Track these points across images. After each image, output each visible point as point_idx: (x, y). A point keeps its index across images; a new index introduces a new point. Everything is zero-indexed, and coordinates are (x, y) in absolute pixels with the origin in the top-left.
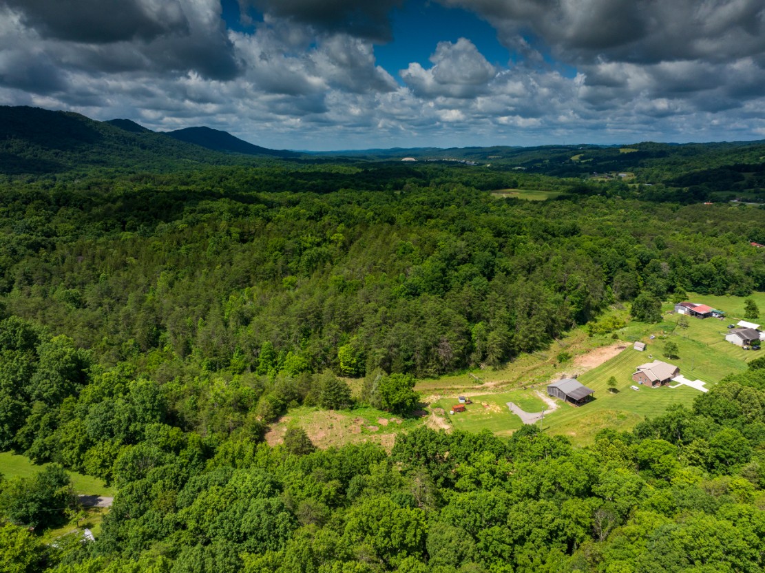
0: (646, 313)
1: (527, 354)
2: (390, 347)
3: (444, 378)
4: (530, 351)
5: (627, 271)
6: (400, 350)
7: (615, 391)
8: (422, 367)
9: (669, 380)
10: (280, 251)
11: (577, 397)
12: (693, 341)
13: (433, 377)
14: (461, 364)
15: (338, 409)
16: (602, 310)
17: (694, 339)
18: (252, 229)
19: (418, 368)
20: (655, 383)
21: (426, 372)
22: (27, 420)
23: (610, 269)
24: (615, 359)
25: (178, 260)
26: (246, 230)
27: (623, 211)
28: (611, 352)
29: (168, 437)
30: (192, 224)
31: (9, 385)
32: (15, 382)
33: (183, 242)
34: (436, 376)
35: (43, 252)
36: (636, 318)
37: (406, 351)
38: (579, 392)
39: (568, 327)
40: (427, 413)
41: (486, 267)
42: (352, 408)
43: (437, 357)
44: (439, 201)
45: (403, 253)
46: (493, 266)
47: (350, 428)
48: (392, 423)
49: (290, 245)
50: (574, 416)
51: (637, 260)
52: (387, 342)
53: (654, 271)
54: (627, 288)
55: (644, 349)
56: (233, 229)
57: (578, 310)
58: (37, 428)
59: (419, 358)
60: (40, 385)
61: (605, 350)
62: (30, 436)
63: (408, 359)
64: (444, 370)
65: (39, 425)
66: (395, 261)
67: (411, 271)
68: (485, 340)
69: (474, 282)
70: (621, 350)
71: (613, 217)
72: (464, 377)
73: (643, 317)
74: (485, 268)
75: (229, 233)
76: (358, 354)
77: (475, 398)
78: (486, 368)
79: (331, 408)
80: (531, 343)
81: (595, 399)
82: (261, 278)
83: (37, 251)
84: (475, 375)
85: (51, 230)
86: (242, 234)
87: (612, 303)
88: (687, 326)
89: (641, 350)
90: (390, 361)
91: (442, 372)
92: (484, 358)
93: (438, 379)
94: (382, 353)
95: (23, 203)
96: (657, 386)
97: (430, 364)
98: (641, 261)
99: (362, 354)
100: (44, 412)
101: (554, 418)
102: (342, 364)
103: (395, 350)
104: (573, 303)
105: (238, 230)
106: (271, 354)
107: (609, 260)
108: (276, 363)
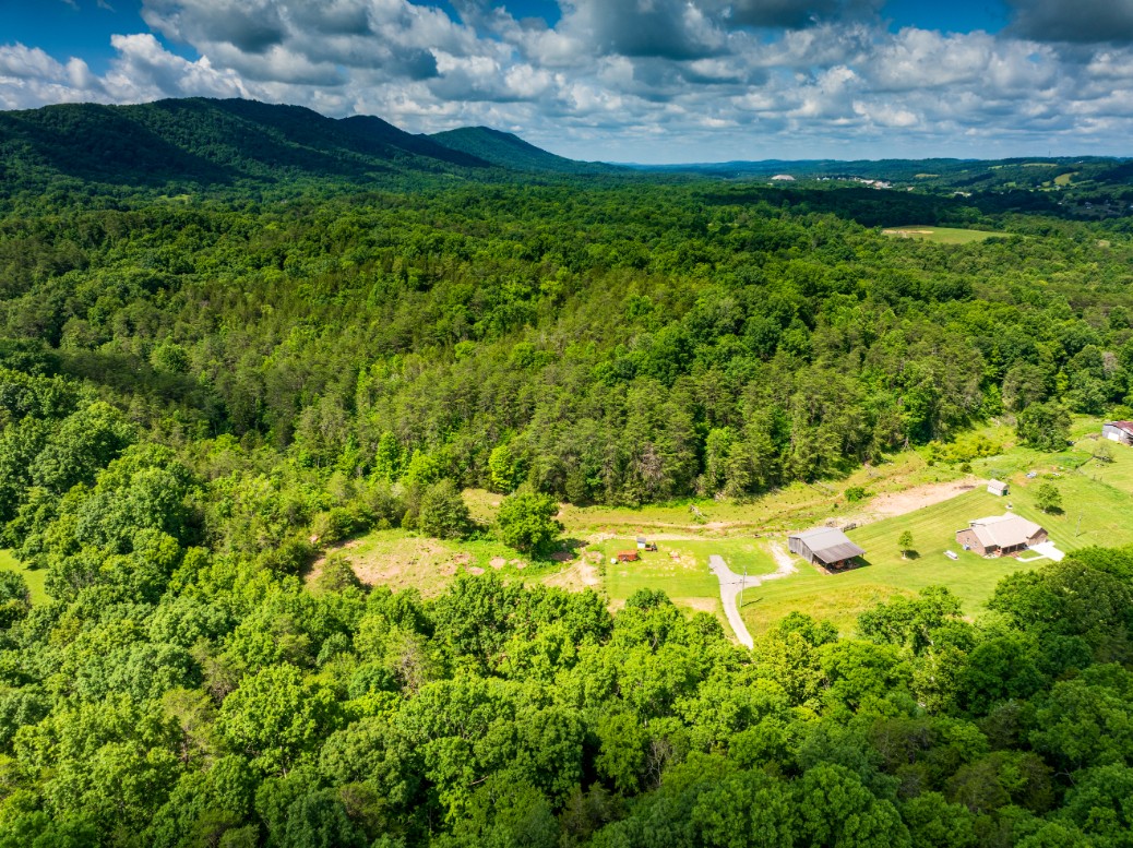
0: (1043, 434)
1: (803, 484)
2: (565, 454)
3: (647, 509)
4: (811, 478)
5: (1036, 362)
6: (581, 461)
7: (912, 554)
8: (614, 490)
9: (1022, 547)
10: (465, 304)
11: (830, 558)
12: (1108, 487)
13: (629, 506)
14: (682, 489)
15: (443, 537)
16: (973, 423)
17: (1110, 483)
18: (439, 271)
19: (609, 490)
20: (990, 550)
21: (620, 497)
22: (20, 510)
23: (1005, 357)
24: (945, 504)
25: (327, 311)
26: (430, 272)
27: (1095, 265)
28: (946, 492)
29: (158, 550)
30: (360, 262)
31: (10, 463)
32: (19, 458)
33: (341, 286)
34: (635, 504)
35: (161, 293)
36: (1026, 441)
37: (590, 462)
38: (836, 550)
39: (896, 448)
40: (575, 556)
41: (763, 341)
42: (465, 539)
43: (639, 475)
44: (771, 239)
45: (636, 313)
46: (777, 340)
47: (441, 567)
48: (511, 567)
49: (481, 294)
50: (815, 588)
51: (1059, 345)
52: (560, 447)
53: (1087, 365)
54: (1028, 391)
55: (1005, 493)
56: (411, 271)
57: (917, 420)
58: (30, 521)
59: (609, 475)
60: (44, 466)
61: (938, 488)
62: (22, 532)
63: (593, 475)
64: (650, 497)
65: (33, 518)
66: (617, 325)
67: (635, 341)
68: (725, 455)
69: (731, 364)
70: (965, 491)
71: (1071, 274)
72: (683, 509)
73: (1035, 440)
74: (760, 343)
75: (404, 275)
76: (517, 460)
77: (666, 543)
78: (724, 500)
79: (434, 536)
80: (811, 466)
81: (869, 564)
82: (427, 341)
83: (154, 292)
84: (699, 508)
85: (186, 263)
86: (423, 278)
87: (997, 413)
88: (1111, 461)
89: (999, 493)
90: (564, 475)
91: (644, 500)
92: (721, 484)
93: (639, 508)
94: (550, 463)
95: (175, 228)
96: (996, 555)
97: (627, 485)
98: (1067, 346)
99: (523, 462)
100: (44, 500)
101: (777, 588)
102: (494, 474)
103: (572, 459)
104: (908, 408)
105: (420, 272)
106: (391, 451)
107: (1004, 341)
108: (399, 463)
